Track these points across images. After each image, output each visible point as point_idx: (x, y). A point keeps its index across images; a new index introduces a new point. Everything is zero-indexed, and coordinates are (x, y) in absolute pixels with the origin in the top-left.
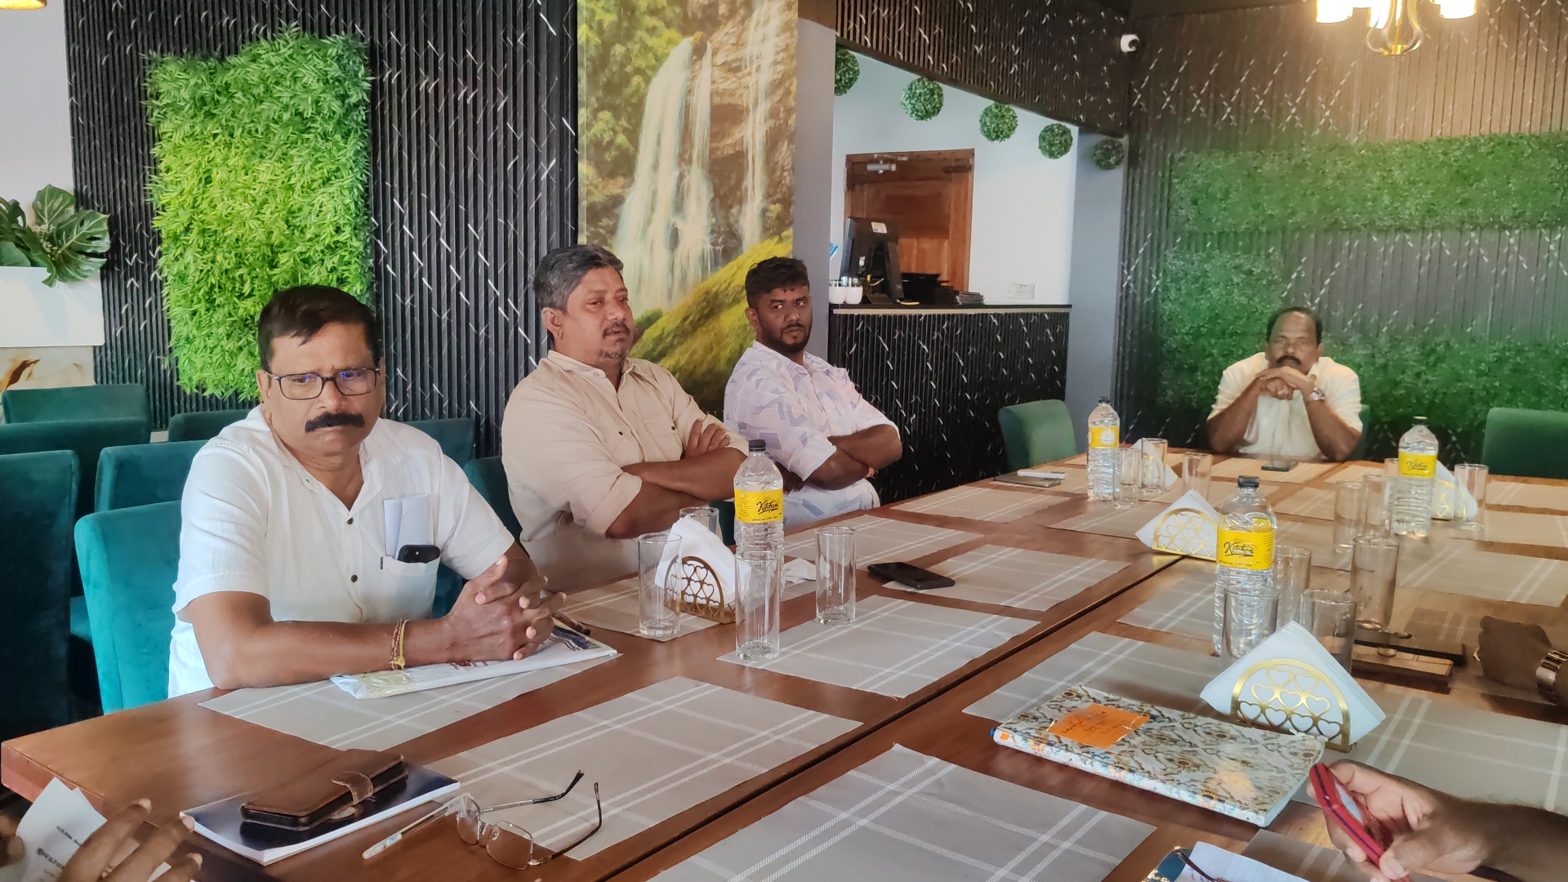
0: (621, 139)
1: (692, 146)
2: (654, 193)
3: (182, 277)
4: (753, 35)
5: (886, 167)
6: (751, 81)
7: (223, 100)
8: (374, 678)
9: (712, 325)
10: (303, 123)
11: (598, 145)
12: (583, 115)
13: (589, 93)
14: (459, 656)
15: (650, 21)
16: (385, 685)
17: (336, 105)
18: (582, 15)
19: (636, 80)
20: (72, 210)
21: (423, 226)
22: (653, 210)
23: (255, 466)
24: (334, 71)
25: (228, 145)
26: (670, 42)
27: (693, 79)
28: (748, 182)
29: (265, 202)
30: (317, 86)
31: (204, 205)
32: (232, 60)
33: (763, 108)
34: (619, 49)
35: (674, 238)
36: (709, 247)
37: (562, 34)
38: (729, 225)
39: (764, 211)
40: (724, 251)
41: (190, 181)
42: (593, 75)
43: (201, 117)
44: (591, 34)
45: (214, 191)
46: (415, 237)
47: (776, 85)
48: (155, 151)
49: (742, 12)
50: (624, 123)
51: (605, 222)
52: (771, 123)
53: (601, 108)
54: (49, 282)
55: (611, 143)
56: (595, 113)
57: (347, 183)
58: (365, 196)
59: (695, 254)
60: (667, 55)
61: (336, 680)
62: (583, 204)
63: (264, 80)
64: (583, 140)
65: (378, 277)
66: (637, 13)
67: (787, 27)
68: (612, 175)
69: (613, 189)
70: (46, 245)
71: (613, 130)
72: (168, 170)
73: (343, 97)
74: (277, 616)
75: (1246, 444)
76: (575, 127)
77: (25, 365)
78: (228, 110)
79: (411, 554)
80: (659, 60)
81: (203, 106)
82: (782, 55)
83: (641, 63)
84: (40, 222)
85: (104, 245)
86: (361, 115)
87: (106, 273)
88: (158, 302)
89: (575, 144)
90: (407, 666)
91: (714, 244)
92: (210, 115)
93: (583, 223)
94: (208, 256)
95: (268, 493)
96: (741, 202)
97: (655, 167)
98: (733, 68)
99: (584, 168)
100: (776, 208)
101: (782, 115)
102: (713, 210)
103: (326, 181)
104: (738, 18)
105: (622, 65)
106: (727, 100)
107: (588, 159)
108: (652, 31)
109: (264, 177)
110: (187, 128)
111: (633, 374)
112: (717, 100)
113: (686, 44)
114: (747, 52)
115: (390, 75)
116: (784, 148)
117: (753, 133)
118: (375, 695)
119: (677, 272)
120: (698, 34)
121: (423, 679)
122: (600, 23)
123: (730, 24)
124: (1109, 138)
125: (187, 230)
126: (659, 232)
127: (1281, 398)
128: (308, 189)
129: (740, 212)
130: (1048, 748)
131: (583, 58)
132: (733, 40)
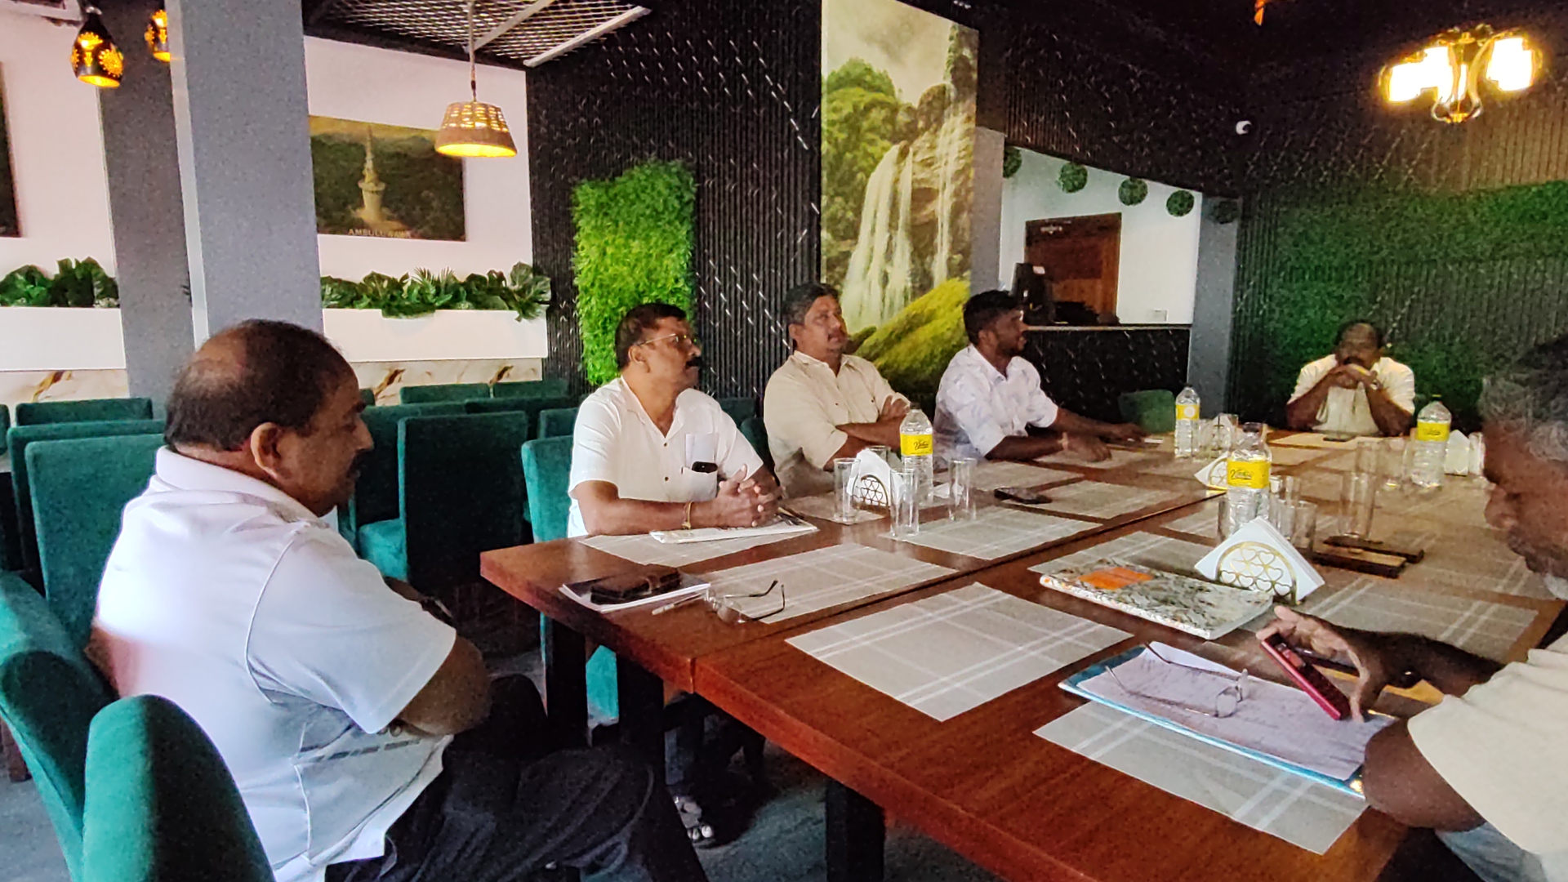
0: (850, 215)
1: (898, 218)
2: (872, 250)
3: (589, 314)
4: (942, 139)
5: (1054, 229)
6: (941, 171)
7: (613, 204)
8: (673, 534)
9: (912, 336)
10: (657, 215)
11: (834, 220)
12: (824, 200)
13: (829, 186)
14: (721, 523)
15: (870, 136)
16: (678, 537)
17: (676, 204)
18: (824, 135)
19: (860, 176)
20: (531, 276)
21: (725, 275)
22: (871, 261)
23: (613, 411)
24: (675, 181)
25: (615, 232)
26: (885, 149)
27: (900, 172)
28: (938, 240)
29: (635, 266)
30: (666, 192)
31: (602, 270)
32: (618, 179)
33: (950, 189)
34: (848, 156)
35: (885, 279)
36: (910, 285)
37: (811, 148)
38: (925, 271)
39: (950, 259)
40: (921, 286)
41: (594, 255)
42: (831, 175)
43: (601, 215)
44: (831, 147)
45: (608, 261)
46: (721, 283)
47: (958, 173)
48: (576, 238)
49: (934, 125)
50: (851, 204)
51: (838, 269)
52: (954, 200)
53: (837, 194)
54: (519, 319)
55: (843, 216)
56: (831, 198)
57: (682, 251)
58: (692, 259)
59: (900, 289)
60: (881, 157)
61: (652, 534)
62: (824, 258)
63: (635, 190)
64: (825, 216)
65: (700, 310)
66: (862, 131)
67: (967, 133)
68: (844, 238)
69: (844, 247)
70: (517, 297)
71: (844, 208)
72: (583, 248)
73: (680, 198)
74: (621, 495)
75: (1319, 423)
76: (819, 208)
77: (505, 369)
78: (616, 210)
79: (699, 467)
80: (876, 162)
81: (602, 209)
82: (963, 153)
83: (864, 164)
84: (514, 283)
85: (548, 296)
86: (690, 209)
87: (549, 313)
88: (576, 328)
89: (819, 219)
90: (693, 528)
91: (913, 282)
92: (606, 214)
93: (823, 271)
94: (604, 300)
95: (620, 427)
96: (933, 254)
97: (873, 231)
98: (928, 164)
99: (825, 235)
100: (958, 258)
101: (963, 193)
102: (913, 261)
103: (671, 251)
104: (932, 130)
105: (851, 166)
106: (923, 185)
107: (828, 228)
108: (872, 142)
109: (634, 251)
110: (593, 223)
111: (848, 365)
112: (916, 186)
113: (895, 150)
114: (938, 152)
115: (709, 183)
116: (965, 216)
117: (942, 207)
118: (672, 542)
119: (887, 301)
120: (903, 143)
121: (699, 535)
122: (836, 139)
123: (926, 133)
124: (1224, 199)
125: (593, 285)
126: (875, 275)
127: (1348, 387)
128: (660, 257)
129: (933, 259)
130: (1074, 588)
131: (824, 163)
132: (928, 145)
